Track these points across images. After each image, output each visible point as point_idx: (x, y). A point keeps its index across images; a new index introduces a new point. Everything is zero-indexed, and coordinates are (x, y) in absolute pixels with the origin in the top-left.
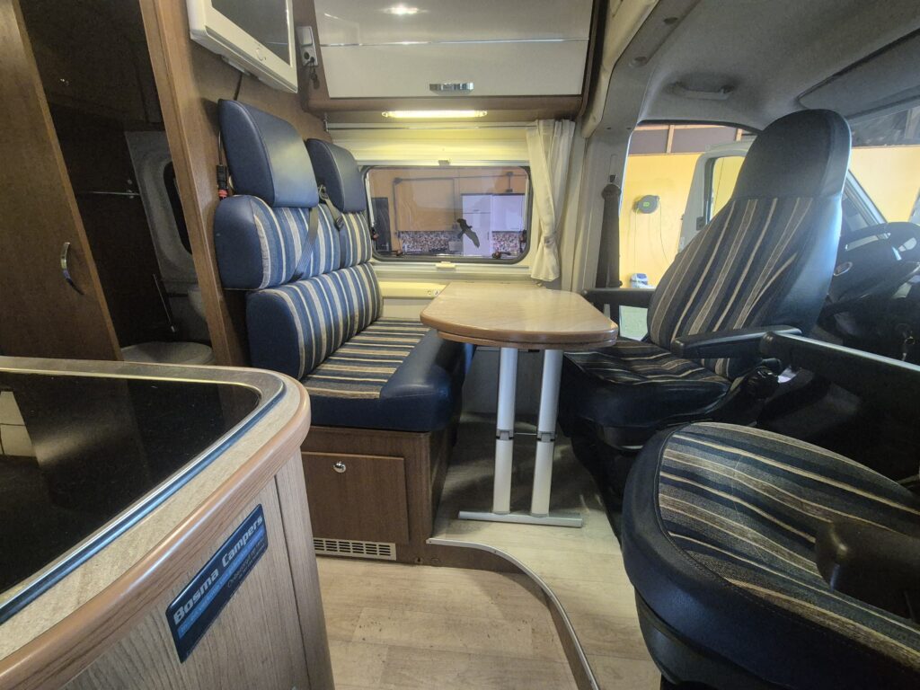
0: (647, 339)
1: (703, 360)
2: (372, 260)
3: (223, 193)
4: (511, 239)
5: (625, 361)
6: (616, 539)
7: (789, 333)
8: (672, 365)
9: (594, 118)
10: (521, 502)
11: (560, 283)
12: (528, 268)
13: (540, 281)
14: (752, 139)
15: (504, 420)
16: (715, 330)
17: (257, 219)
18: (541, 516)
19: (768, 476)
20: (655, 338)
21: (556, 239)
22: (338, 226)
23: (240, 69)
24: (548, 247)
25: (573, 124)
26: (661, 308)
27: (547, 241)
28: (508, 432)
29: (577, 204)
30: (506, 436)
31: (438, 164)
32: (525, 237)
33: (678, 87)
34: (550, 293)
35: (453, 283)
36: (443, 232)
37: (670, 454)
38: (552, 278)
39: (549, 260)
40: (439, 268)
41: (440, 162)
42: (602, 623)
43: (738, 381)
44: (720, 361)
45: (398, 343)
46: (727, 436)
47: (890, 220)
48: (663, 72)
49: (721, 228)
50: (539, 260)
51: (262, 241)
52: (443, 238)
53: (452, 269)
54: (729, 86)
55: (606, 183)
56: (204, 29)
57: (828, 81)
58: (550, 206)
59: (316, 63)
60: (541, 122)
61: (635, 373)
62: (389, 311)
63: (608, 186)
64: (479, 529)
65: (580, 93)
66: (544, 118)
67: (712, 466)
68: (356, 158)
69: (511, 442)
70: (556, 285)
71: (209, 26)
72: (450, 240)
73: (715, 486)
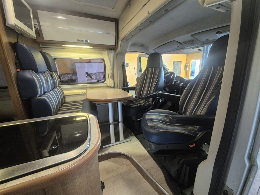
0: (136, 97)
1: (147, 99)
2: (60, 85)
3: (19, 70)
4: (92, 75)
5: (133, 102)
6: (138, 140)
7: (160, 92)
8: (142, 101)
9: (118, 50)
10: (117, 139)
11: (115, 87)
12: (106, 84)
13: (110, 87)
14: (148, 56)
15: (111, 120)
16: (148, 93)
17: (34, 77)
18: (122, 141)
19: (162, 116)
20: (137, 97)
21: (113, 77)
22: (52, 76)
23: (18, 32)
24: (111, 79)
25: (114, 51)
26: (138, 90)
27: (111, 77)
28: (112, 123)
29: (116, 68)
30: (112, 124)
31: (79, 58)
32: (105, 76)
33: (133, 45)
34: (113, 89)
35: (88, 89)
36: (69, 74)
37: (147, 117)
38: (113, 86)
39: (112, 82)
40: (82, 86)
41: (80, 58)
42: (140, 156)
43: (154, 102)
44: (150, 99)
45: (76, 107)
46: (155, 112)
47: (170, 71)
48: (131, 42)
49: (146, 73)
50: (109, 82)
51: (37, 83)
52: (70, 75)
53: (86, 86)
54: (142, 46)
55: (122, 64)
56: (14, 24)
57: (158, 48)
58: (110, 69)
59: (39, 30)
60: (106, 50)
61: (135, 104)
62: (67, 99)
63: (123, 64)
64: (108, 149)
65: (115, 45)
66: (107, 49)
67: (154, 117)
68: (52, 56)
69: (113, 125)
70: (114, 87)
71: (16, 24)
72: (73, 76)
73: (155, 120)
